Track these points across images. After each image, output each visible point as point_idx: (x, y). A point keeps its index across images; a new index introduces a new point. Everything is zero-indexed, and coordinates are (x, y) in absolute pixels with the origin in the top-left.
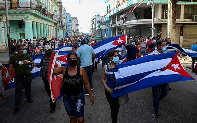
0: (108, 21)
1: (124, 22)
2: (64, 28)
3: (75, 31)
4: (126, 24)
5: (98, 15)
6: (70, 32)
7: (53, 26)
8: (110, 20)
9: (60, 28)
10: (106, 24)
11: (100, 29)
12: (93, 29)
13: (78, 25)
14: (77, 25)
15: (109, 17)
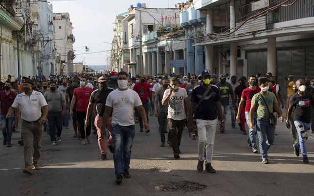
0: (196, 24)
1: (269, 26)
2: (35, 48)
3: (62, 59)
4: (274, 33)
5: (139, 5)
6: (50, 61)
7: (10, 40)
8: (204, 20)
9: (25, 49)
10: (184, 34)
11: (157, 50)
12: (126, 51)
13: (71, 38)
14: (68, 38)
15: (201, 10)
